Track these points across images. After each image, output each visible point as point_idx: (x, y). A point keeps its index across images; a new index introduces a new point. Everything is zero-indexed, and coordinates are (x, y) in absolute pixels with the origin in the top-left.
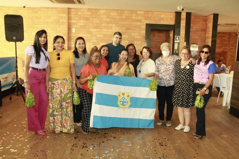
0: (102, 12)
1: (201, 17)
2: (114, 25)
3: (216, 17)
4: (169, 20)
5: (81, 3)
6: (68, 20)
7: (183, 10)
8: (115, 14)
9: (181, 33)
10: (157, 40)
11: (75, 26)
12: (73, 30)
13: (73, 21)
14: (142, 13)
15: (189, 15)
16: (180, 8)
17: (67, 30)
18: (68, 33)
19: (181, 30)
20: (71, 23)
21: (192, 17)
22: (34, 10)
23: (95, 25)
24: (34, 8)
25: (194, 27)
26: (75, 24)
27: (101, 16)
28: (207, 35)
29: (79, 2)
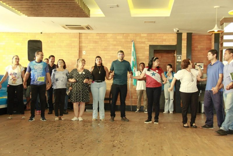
0: (109, 36)
1: (205, 36)
4: (171, 41)
5: (90, 29)
6: (79, 43)
8: (121, 37)
9: (183, 52)
11: (85, 49)
12: (84, 53)
13: (83, 45)
15: (190, 36)
16: (176, 30)
17: (78, 52)
18: (79, 55)
22: (49, 35)
23: (104, 47)
24: (49, 34)
26: (85, 47)
27: (108, 40)
29: (88, 28)
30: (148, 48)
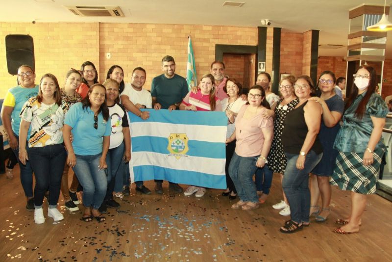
0: (150, 28)
1: (295, 35)
2: (169, 47)
3: (315, 34)
4: (249, 39)
5: (119, 15)
6: (100, 40)
7: (269, 24)
8: (170, 31)
9: (267, 57)
10: (231, 69)
11: (110, 50)
12: (108, 56)
13: (107, 42)
14: (210, 28)
15: (277, 32)
16: (265, 21)
17: (99, 55)
18: (100, 60)
19: (267, 54)
20: (104, 45)
21: (282, 35)
22: (48, 26)
23: (141, 47)
24: (48, 24)
25: (285, 50)
26: (109, 46)
27: (148, 34)
28: (304, 61)
29: (117, 13)
30: (214, 49)
